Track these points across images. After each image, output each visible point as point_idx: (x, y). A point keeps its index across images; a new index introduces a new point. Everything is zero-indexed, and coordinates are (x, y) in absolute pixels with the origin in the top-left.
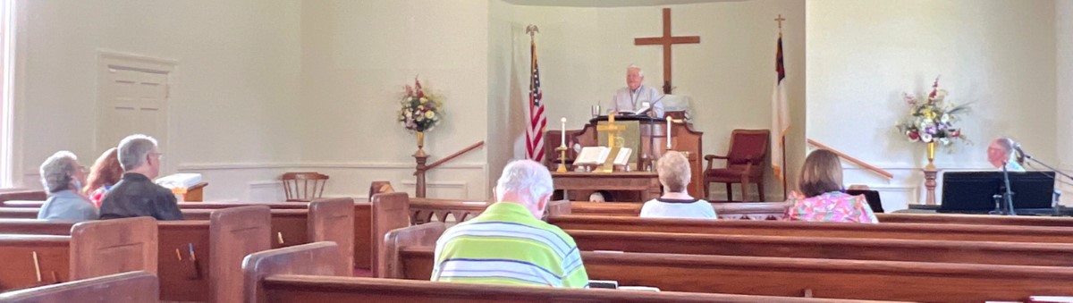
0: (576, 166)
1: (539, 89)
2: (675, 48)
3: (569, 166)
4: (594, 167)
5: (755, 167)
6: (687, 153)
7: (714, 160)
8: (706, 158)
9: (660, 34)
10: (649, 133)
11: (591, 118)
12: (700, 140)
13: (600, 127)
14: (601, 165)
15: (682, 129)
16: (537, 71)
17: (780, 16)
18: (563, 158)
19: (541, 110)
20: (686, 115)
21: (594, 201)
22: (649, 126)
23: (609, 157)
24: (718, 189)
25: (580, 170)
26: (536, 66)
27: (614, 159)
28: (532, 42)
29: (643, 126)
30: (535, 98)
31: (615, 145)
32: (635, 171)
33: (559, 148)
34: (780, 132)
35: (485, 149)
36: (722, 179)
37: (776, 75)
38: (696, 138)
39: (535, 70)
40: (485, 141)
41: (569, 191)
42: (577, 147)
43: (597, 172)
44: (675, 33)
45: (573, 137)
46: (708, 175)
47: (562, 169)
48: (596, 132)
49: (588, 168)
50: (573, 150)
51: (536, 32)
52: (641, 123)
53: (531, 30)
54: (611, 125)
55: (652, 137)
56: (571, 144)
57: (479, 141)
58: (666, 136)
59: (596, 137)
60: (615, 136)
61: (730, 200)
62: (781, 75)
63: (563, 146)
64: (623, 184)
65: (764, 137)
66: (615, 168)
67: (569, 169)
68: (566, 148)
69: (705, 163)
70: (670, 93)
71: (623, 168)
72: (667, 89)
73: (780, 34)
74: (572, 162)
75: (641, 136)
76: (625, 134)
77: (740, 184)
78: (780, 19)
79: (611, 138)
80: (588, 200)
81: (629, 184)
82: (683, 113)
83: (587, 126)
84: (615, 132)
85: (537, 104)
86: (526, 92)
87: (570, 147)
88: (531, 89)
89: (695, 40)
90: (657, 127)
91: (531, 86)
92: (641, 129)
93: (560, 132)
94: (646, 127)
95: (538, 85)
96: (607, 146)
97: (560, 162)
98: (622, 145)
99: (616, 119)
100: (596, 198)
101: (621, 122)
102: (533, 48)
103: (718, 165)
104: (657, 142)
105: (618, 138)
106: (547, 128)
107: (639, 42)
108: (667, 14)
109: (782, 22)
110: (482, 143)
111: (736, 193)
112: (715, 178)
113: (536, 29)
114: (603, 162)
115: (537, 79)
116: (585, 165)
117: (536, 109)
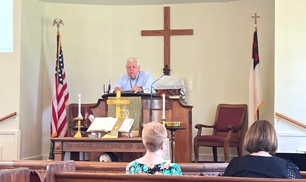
0: (90, 133)
1: (63, 70)
2: (173, 39)
3: (84, 133)
4: (104, 133)
5: (235, 134)
6: (179, 123)
7: (202, 128)
8: (196, 127)
9: (161, 27)
10: (149, 107)
11: (103, 94)
12: (190, 113)
13: (110, 101)
14: (109, 132)
15: (175, 104)
16: (62, 56)
17: (256, 14)
18: (79, 126)
19: (65, 87)
20: (181, 92)
21: (103, 161)
22: (149, 101)
23: (115, 125)
24: (205, 152)
25: (92, 136)
26: (61, 51)
27: (120, 127)
28: (58, 32)
29: (145, 101)
30: (60, 77)
31: (122, 116)
32: (136, 137)
33: (76, 118)
34: (255, 106)
35: (17, 118)
36: (209, 143)
37: (252, 61)
38: (186, 111)
39: (60, 55)
40: (18, 112)
41: (84, 153)
42: (91, 117)
43: (106, 137)
44: (173, 27)
45: (88, 109)
46: (197, 140)
47: (78, 135)
48: (107, 105)
49: (100, 134)
50: (88, 119)
51: (60, 24)
52: (142, 99)
53: (57, 23)
54: (118, 100)
55: (151, 110)
56: (86, 115)
57: (13, 112)
58: (162, 109)
59: (107, 110)
60: (121, 108)
61: (216, 161)
62: (256, 62)
63: (80, 116)
64: (126, 148)
65: (243, 110)
66: (120, 134)
67: (83, 135)
68: (82, 118)
69: (195, 131)
70: (169, 75)
71: (127, 135)
72: (167, 71)
73: (256, 28)
74: (87, 129)
75: (142, 109)
76: (129, 107)
77: (223, 148)
78: (256, 17)
79: (118, 110)
80: (99, 161)
81: (131, 147)
82: (179, 90)
83: (100, 100)
84: (121, 106)
85: (62, 83)
86: (52, 72)
87: (86, 117)
88: (56, 70)
89: (190, 32)
90: (156, 101)
91: (57, 67)
92: (142, 103)
93: (78, 104)
94: (147, 102)
95: (63, 67)
96: (115, 117)
97: (77, 129)
98: (127, 116)
99: (122, 95)
100: (104, 158)
101: (126, 98)
102: (58, 37)
103: (206, 132)
104: (155, 113)
105: (124, 110)
106: (69, 102)
107: (144, 33)
108: (167, 12)
109: (257, 19)
110: (15, 114)
111: (220, 155)
112: (204, 143)
113: (61, 22)
114: (110, 130)
115: (62, 62)
116: (97, 132)
117: (61, 86)
